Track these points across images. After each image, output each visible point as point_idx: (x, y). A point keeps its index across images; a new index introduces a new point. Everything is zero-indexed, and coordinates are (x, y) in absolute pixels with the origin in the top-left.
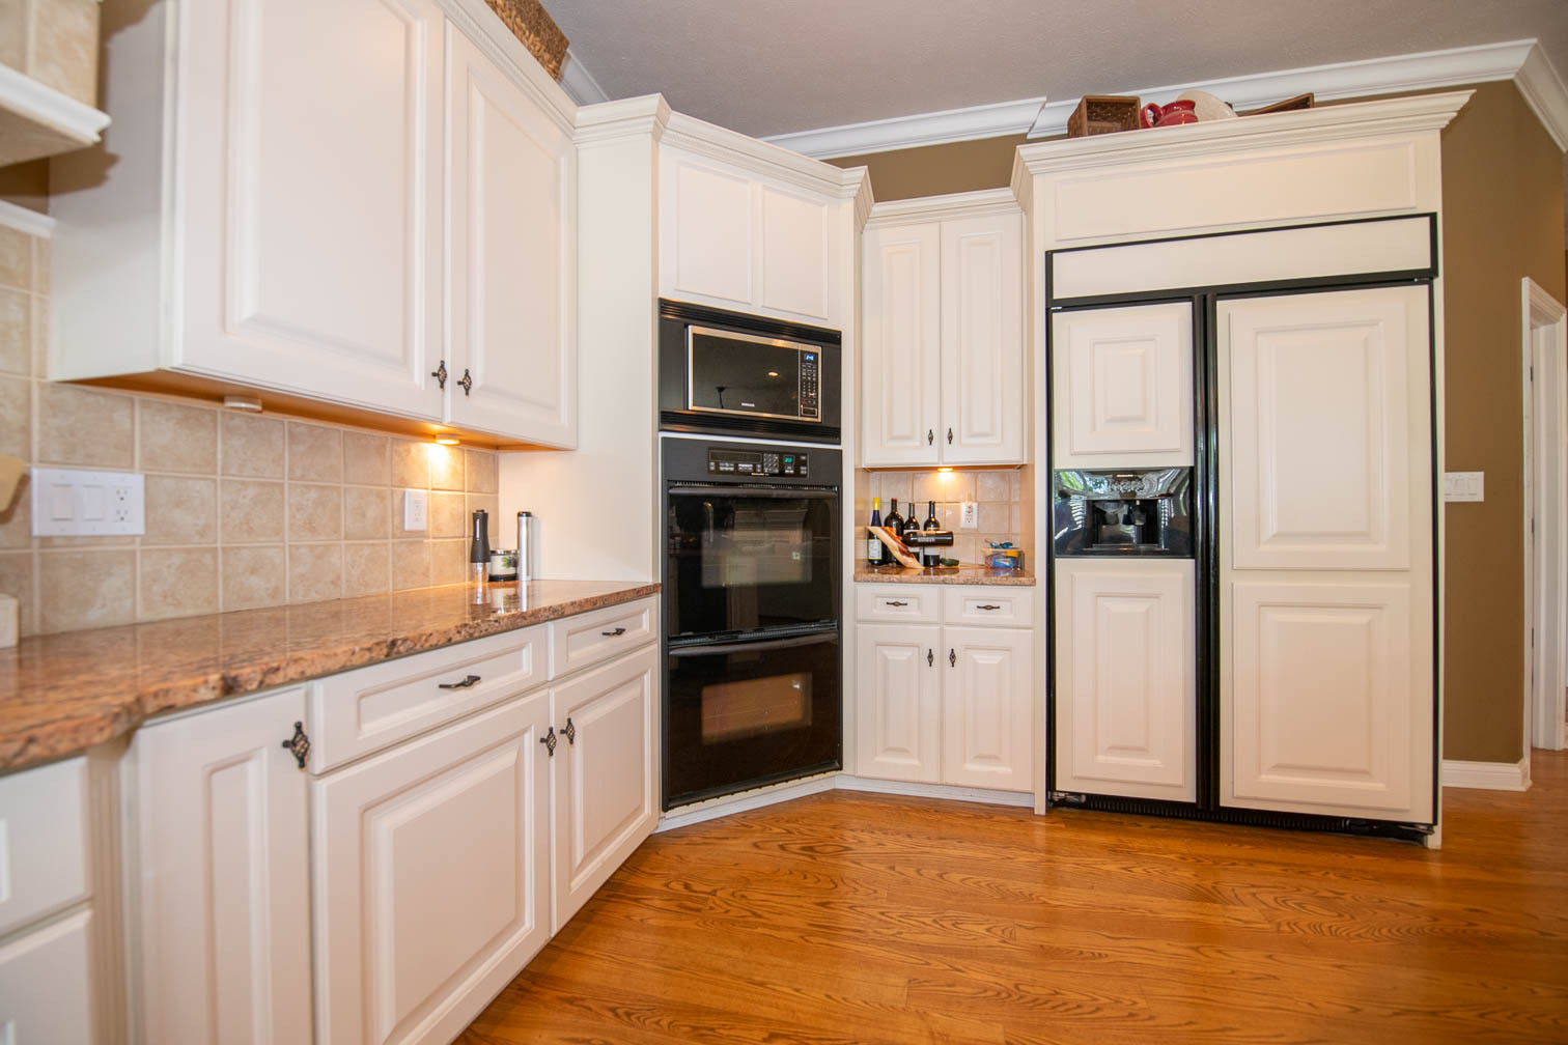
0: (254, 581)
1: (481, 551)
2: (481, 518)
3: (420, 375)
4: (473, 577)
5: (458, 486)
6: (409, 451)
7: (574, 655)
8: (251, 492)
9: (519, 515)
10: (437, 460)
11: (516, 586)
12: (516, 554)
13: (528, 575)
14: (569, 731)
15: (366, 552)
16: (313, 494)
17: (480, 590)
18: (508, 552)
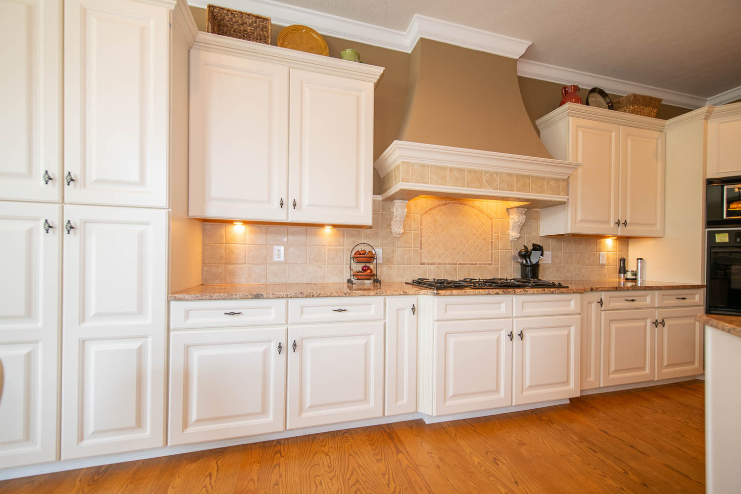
0: (568, 274)
1: (623, 270)
2: (623, 260)
3: (612, 224)
4: (619, 278)
5: (615, 251)
6: (601, 242)
7: (665, 302)
8: (568, 254)
9: (638, 259)
10: (609, 243)
11: (636, 282)
12: (636, 271)
13: (641, 278)
14: (663, 323)
15: (590, 269)
16: (579, 255)
17: (622, 283)
18: (633, 271)
